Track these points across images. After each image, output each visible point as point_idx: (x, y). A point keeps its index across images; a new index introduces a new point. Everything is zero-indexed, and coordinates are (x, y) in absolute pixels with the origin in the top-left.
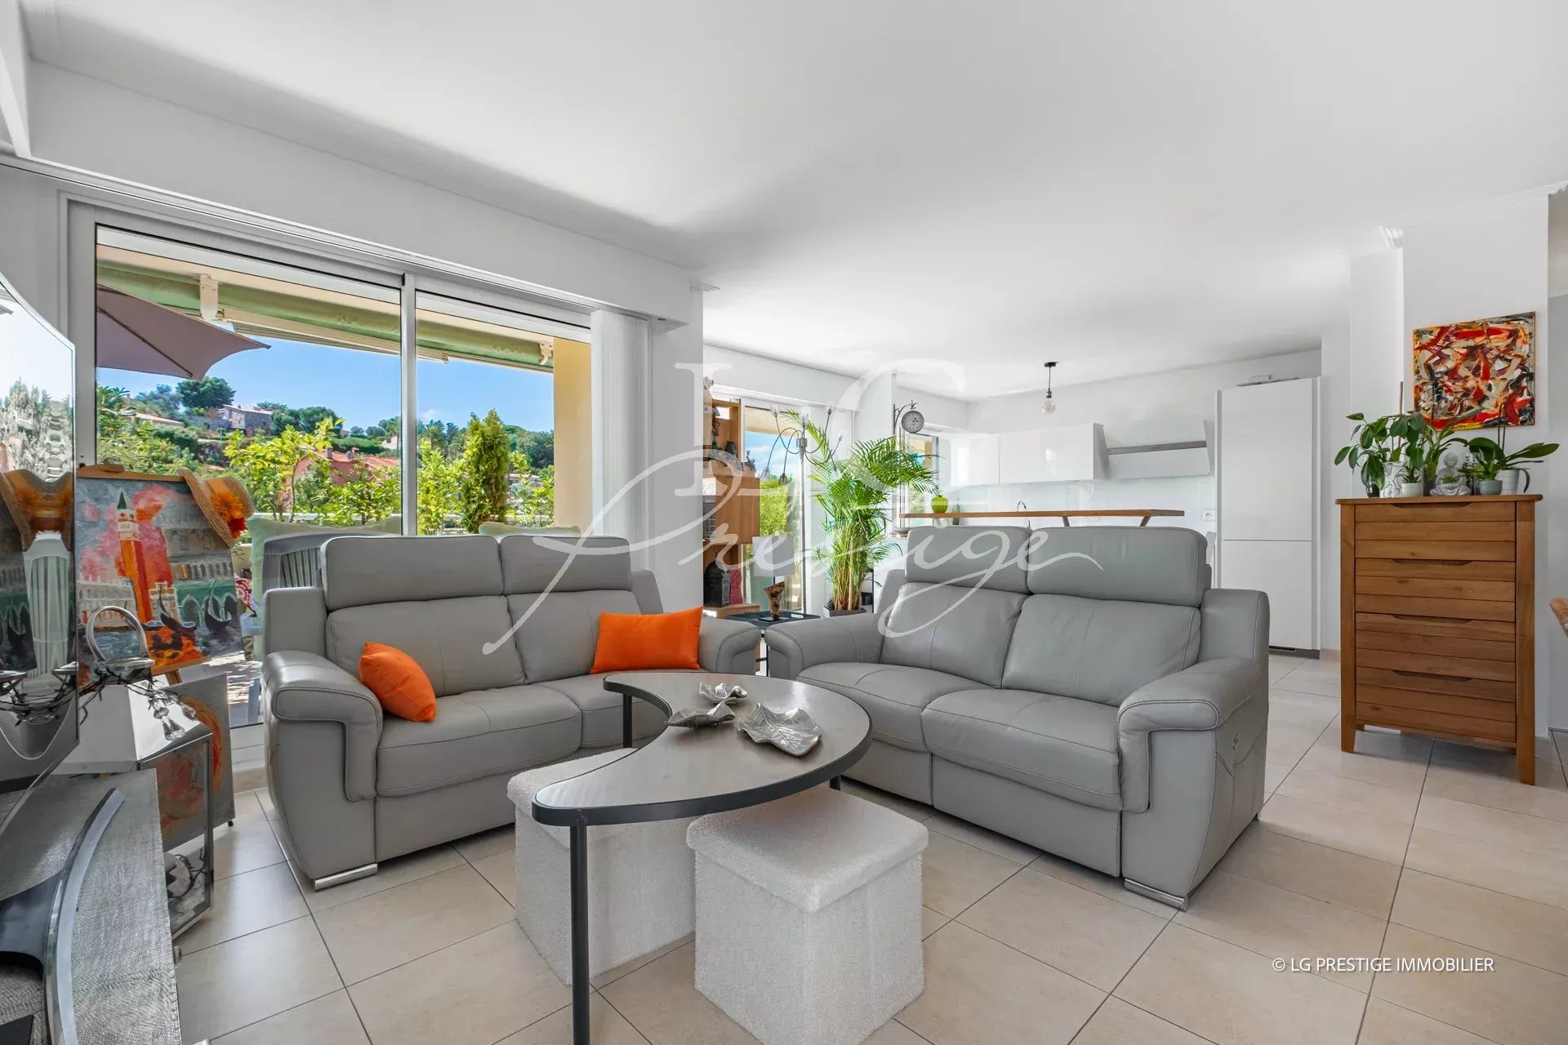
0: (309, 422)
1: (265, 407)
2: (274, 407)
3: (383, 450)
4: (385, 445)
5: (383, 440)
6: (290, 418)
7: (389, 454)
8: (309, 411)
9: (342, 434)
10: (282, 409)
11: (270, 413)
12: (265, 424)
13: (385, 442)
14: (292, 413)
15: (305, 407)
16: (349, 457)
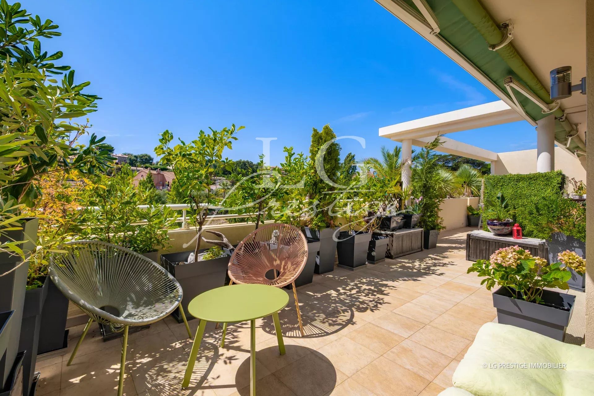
0: (141, 160)
1: (125, 154)
2: (128, 155)
3: (168, 169)
4: (168, 167)
5: (167, 166)
6: (134, 158)
7: (170, 171)
8: (141, 156)
9: (153, 164)
10: (132, 155)
11: (127, 156)
12: (125, 160)
13: (168, 166)
14: (135, 156)
15: (140, 154)
16: (157, 172)
